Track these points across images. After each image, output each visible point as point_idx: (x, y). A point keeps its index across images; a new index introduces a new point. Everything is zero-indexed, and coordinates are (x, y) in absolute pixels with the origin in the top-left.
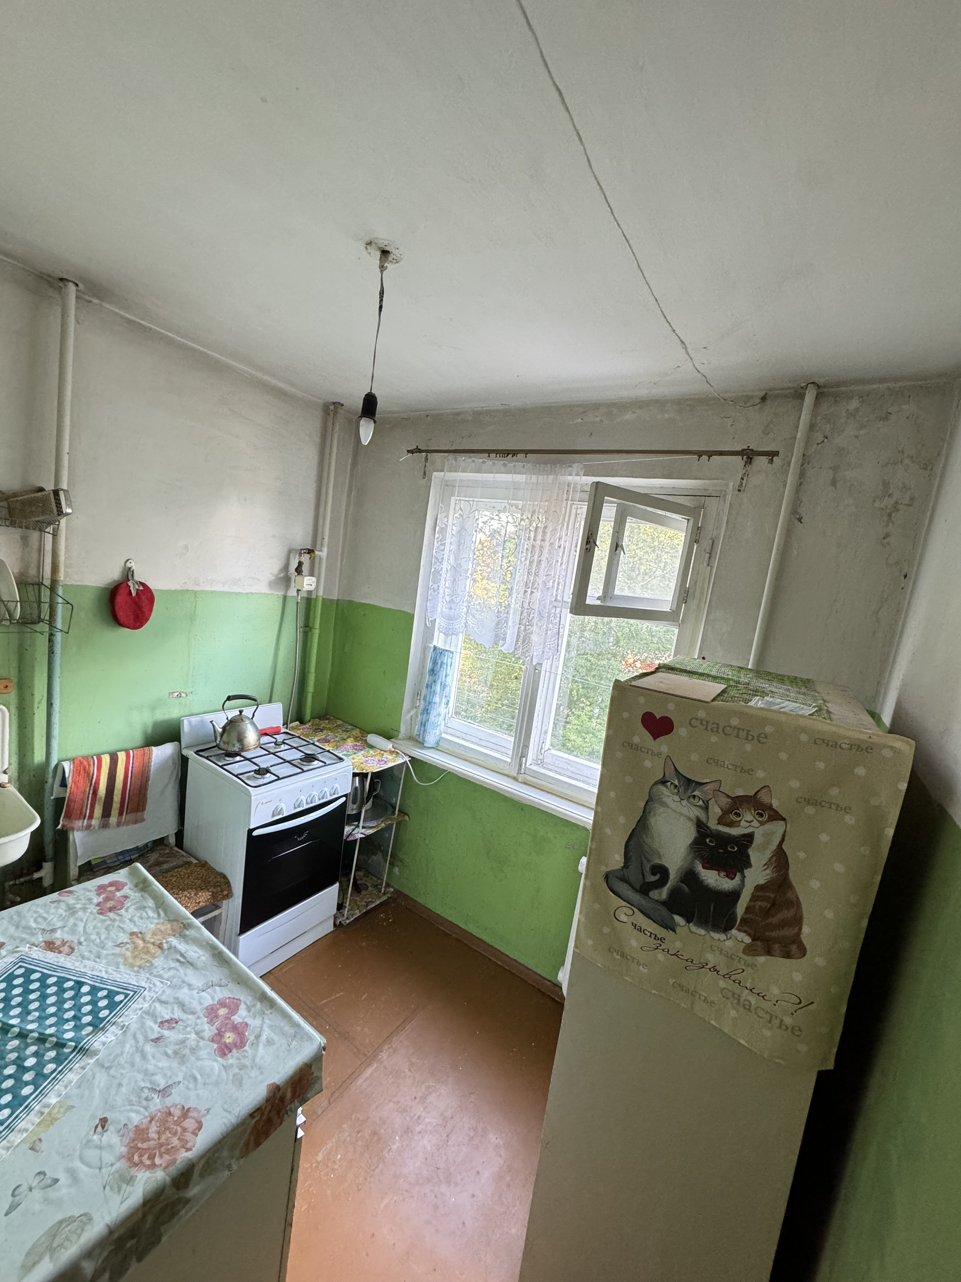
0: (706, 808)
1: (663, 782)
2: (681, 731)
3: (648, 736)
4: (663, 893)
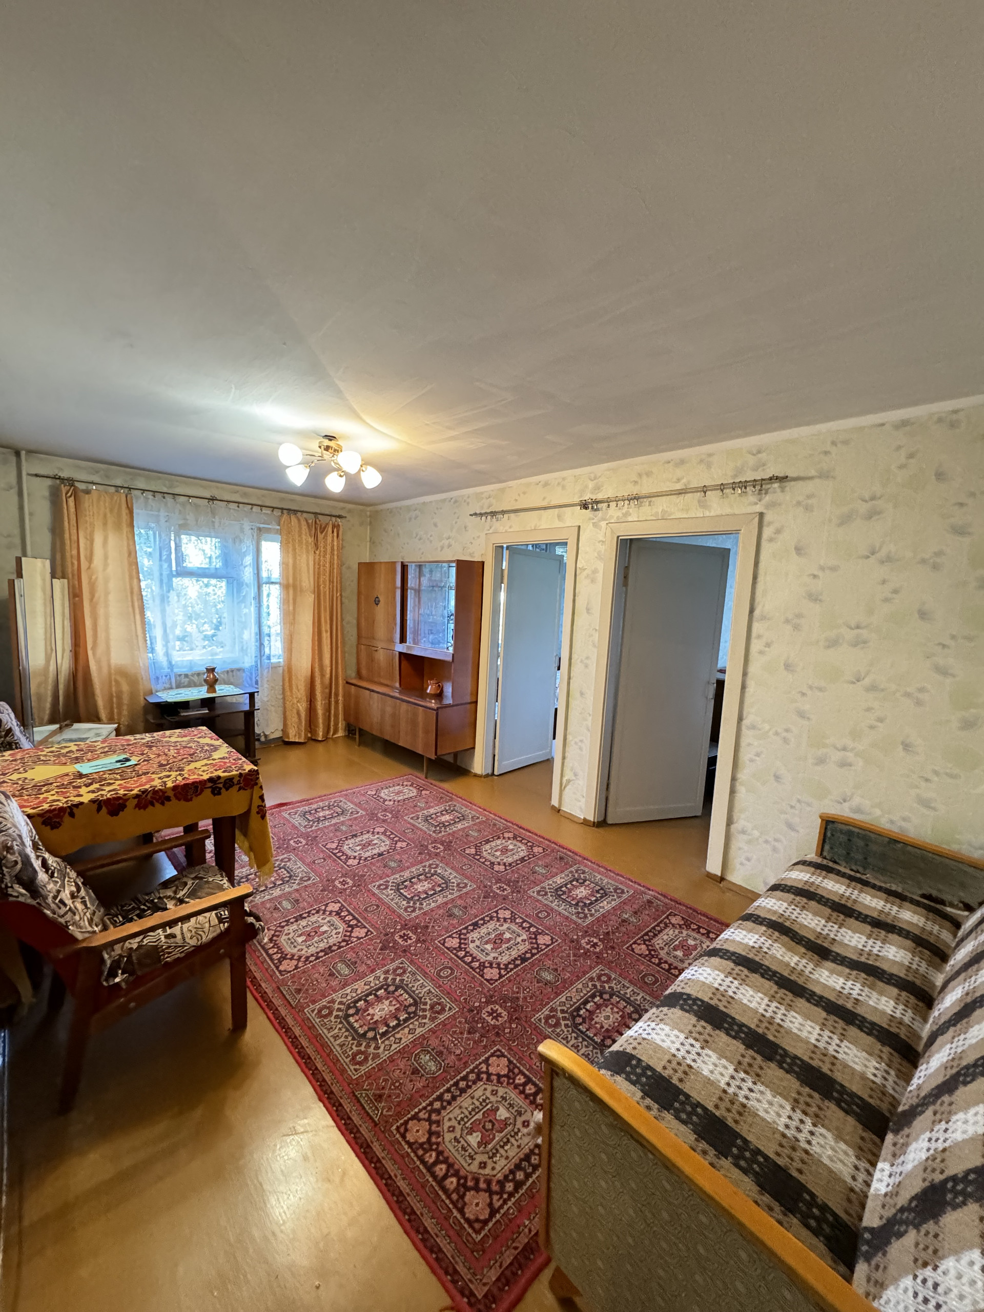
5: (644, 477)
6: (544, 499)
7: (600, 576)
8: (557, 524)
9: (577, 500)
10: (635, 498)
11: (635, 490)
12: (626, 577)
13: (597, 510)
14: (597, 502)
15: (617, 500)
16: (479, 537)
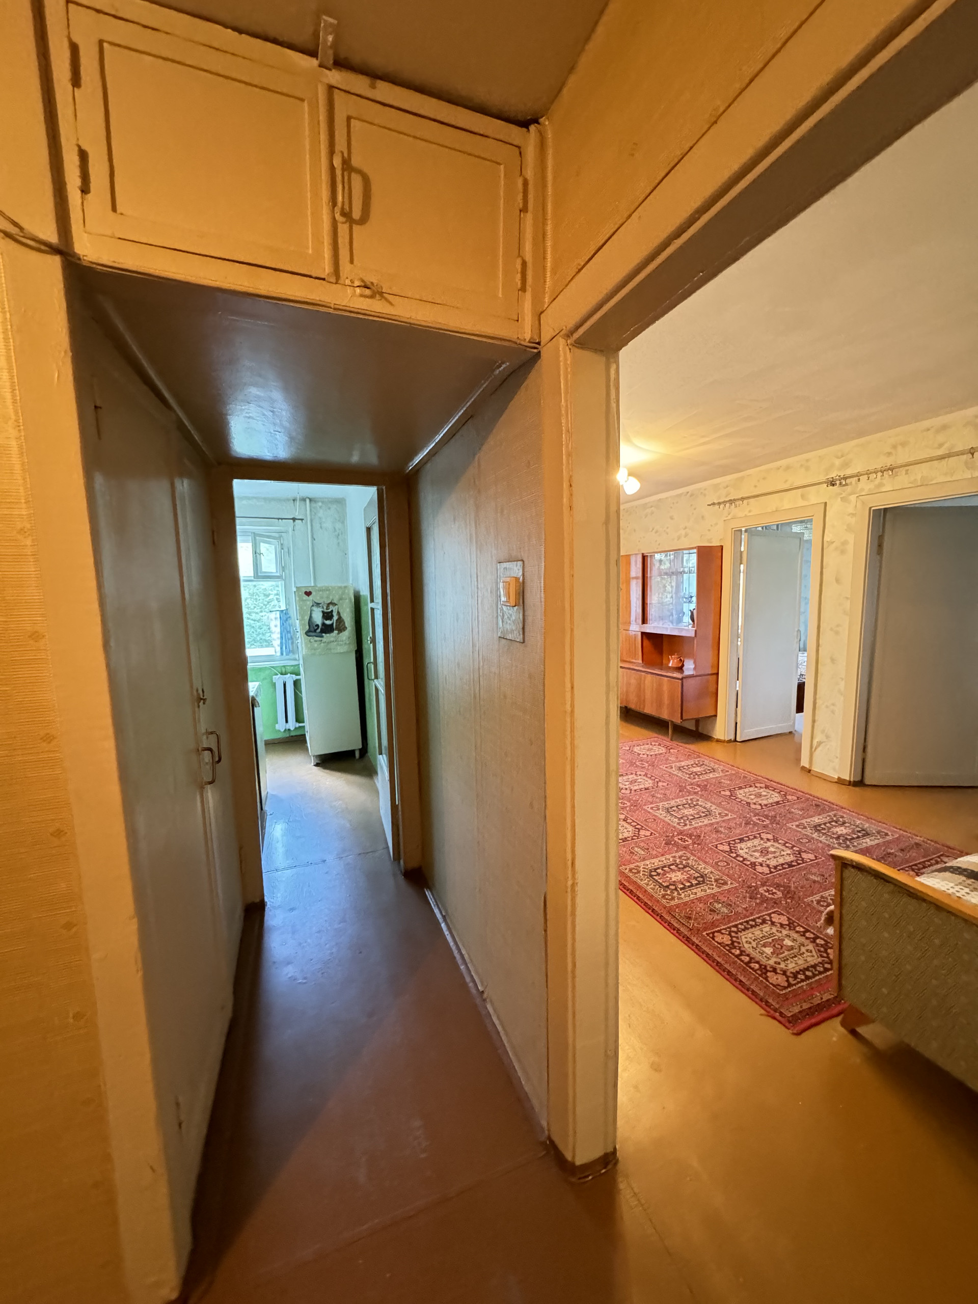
0: (323, 608)
1: (313, 606)
2: (314, 593)
3: (307, 596)
4: (319, 630)
5: (900, 448)
6: (786, 481)
7: (850, 548)
8: (802, 503)
9: (823, 478)
10: (889, 469)
11: (889, 462)
12: (880, 546)
13: (846, 485)
14: (845, 478)
15: (868, 473)
16: (716, 524)
